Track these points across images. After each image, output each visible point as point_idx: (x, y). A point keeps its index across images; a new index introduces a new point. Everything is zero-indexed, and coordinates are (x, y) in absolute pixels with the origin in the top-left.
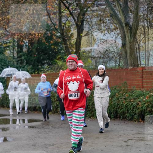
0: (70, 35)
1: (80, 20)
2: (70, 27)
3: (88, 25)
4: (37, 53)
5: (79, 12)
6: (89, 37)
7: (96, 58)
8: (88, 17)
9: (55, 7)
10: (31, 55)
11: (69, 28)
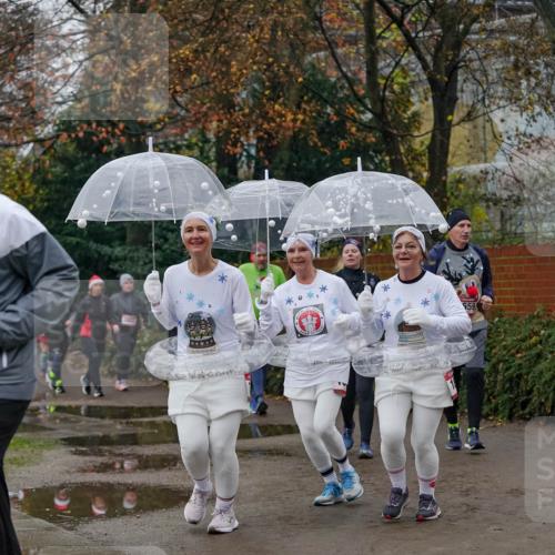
0: (409, 118)
1: (444, 64)
2: (409, 91)
3: (473, 84)
5: (439, 36)
6: (475, 127)
7: (504, 203)
8: (472, 55)
9: (352, 17)
11: (403, 93)
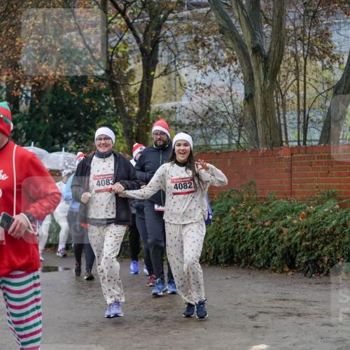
0: (127, 73)
1: (150, 39)
2: (128, 57)
3: (168, 52)
4: (50, 115)
5: (148, 21)
6: (169, 79)
7: (186, 127)
8: (168, 33)
10: (38, 120)
11: (124, 57)
